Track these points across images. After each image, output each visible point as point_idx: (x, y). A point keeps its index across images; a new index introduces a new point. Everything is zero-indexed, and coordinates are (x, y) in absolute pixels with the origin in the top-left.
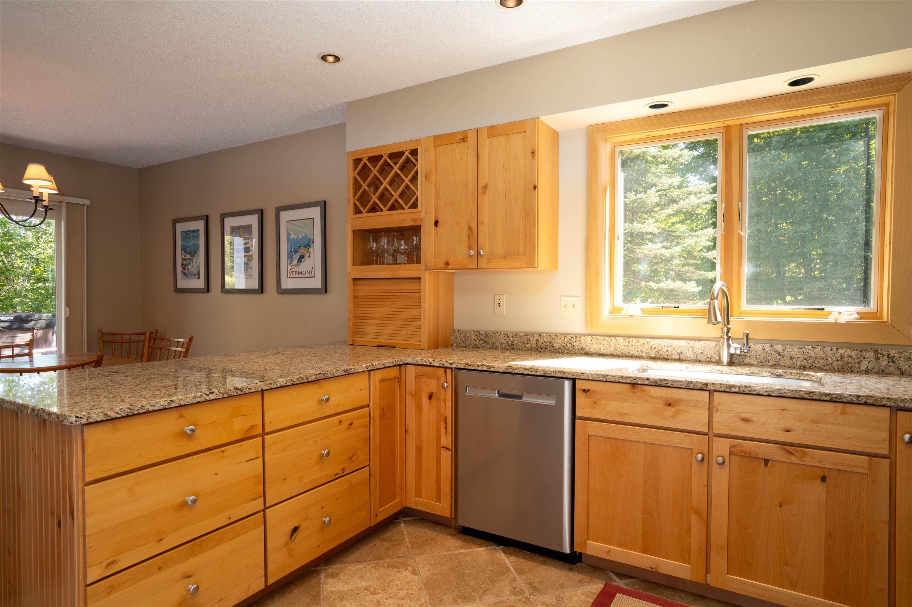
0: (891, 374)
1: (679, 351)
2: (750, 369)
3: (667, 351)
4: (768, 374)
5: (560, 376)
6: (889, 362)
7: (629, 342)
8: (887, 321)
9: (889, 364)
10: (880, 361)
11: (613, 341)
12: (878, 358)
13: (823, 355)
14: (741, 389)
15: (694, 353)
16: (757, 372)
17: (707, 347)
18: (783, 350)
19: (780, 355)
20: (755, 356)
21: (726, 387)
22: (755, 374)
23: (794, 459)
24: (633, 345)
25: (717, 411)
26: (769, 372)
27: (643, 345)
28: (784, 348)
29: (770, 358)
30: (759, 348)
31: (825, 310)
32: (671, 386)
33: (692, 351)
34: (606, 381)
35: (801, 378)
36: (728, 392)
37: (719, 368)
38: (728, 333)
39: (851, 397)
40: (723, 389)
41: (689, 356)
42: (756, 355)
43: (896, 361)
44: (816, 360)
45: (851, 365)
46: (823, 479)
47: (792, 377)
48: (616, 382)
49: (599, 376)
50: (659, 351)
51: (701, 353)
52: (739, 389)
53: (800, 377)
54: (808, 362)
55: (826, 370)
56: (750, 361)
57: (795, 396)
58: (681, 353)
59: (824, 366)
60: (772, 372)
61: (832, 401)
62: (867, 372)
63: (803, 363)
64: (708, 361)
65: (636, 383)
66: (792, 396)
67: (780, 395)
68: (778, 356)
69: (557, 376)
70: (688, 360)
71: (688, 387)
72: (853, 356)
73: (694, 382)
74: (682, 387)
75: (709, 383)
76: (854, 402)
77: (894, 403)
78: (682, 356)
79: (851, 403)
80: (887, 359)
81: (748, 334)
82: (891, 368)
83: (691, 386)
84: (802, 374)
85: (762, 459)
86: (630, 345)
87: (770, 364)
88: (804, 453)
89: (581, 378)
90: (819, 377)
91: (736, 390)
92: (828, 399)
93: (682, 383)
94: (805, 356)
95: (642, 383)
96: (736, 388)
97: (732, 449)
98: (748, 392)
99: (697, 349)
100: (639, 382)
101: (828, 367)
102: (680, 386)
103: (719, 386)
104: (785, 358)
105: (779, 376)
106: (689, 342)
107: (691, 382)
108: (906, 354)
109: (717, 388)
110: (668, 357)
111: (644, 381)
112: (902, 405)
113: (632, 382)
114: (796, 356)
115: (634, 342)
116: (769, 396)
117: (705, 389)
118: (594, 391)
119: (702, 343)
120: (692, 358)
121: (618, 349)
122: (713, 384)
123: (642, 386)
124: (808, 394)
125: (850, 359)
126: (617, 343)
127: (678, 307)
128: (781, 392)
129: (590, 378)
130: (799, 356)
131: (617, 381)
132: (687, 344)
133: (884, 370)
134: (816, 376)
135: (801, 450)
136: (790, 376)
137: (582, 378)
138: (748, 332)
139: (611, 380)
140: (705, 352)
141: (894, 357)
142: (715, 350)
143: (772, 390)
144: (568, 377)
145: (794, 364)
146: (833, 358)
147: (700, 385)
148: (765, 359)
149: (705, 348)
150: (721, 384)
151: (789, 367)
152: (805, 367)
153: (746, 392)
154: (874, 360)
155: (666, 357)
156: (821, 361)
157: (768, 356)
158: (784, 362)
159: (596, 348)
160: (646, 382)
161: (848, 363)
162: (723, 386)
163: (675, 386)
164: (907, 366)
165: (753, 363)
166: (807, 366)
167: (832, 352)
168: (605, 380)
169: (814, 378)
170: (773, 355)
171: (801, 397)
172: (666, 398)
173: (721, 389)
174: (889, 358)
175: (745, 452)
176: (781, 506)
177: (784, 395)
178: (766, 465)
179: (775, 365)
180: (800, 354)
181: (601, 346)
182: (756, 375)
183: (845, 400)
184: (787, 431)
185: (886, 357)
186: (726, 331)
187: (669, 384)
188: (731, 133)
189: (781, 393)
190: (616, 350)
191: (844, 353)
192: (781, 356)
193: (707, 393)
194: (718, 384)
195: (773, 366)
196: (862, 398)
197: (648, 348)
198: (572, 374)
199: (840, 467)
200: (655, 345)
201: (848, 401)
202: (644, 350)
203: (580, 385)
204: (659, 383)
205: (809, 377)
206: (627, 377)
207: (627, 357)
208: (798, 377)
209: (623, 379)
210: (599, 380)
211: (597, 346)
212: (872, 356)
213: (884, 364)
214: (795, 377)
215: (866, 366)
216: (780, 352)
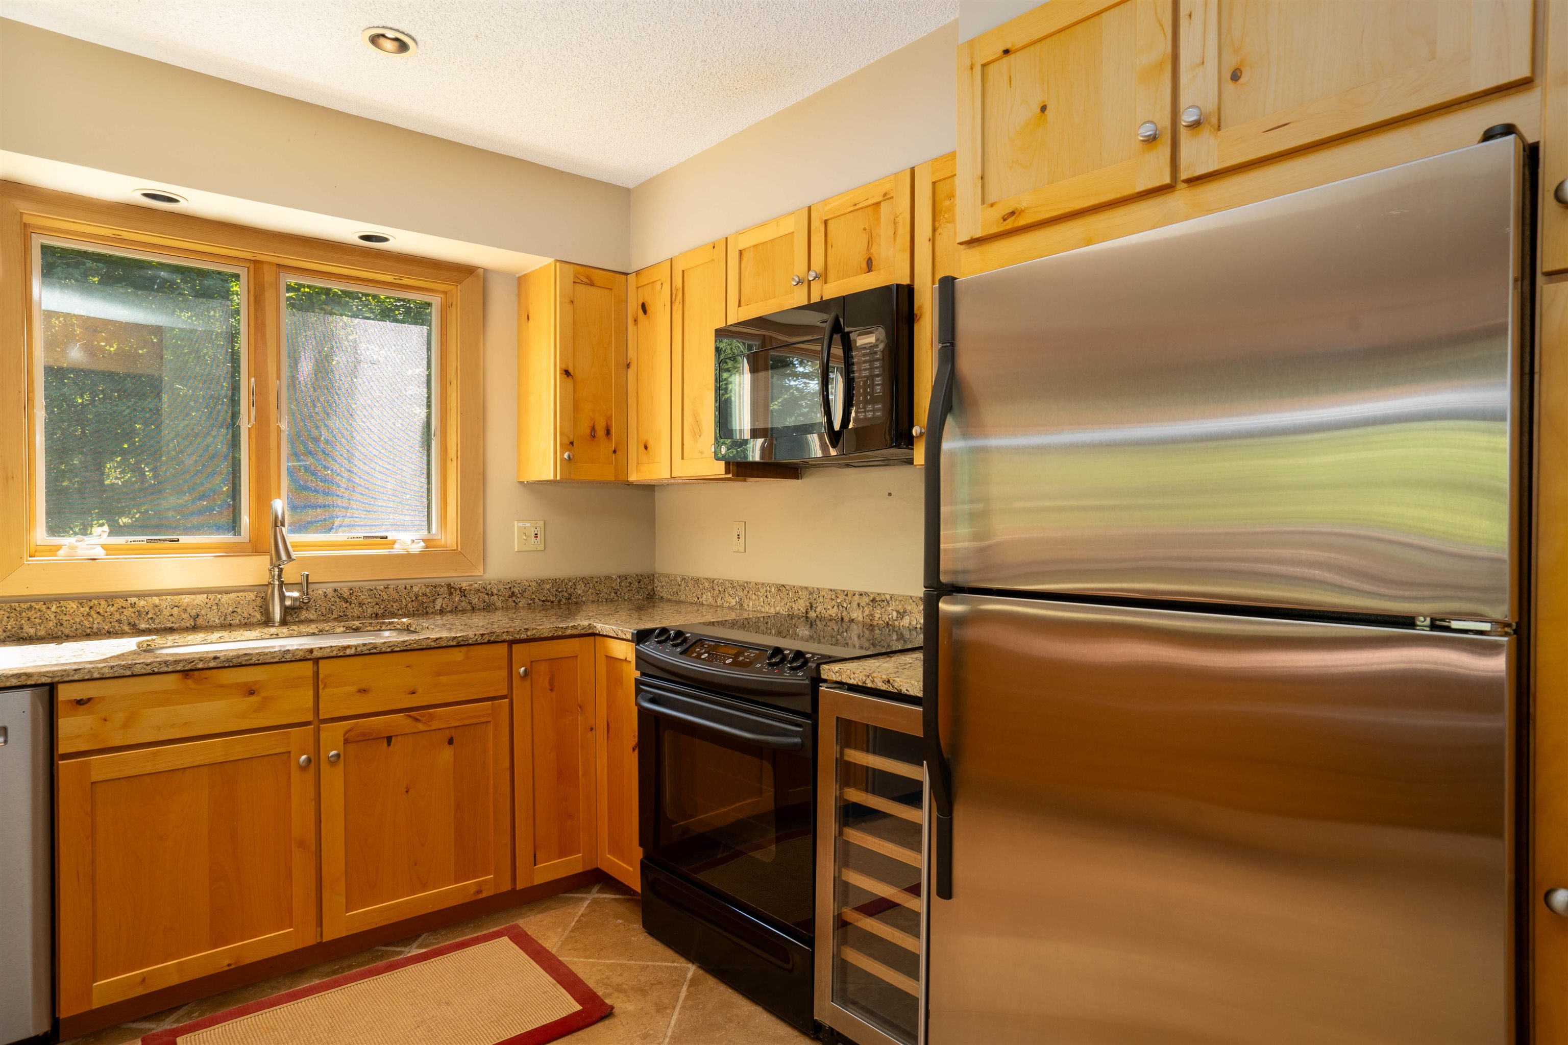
0: (464, 611)
1: (194, 613)
2: (317, 626)
3: (172, 615)
4: (342, 629)
5: (19, 684)
6: (461, 597)
7: (91, 608)
8: (457, 550)
9: (461, 599)
10: (453, 597)
11: (54, 609)
12: (451, 594)
13: (397, 597)
14: (359, 649)
15: (220, 613)
16: (327, 628)
17: (242, 602)
18: (350, 594)
19: (347, 602)
20: (314, 607)
21: (339, 650)
22: (324, 632)
23: (421, 727)
24: (101, 612)
25: (325, 686)
26: (344, 627)
27: (121, 610)
28: (351, 591)
29: (334, 607)
30: (319, 594)
31: (389, 538)
32: (257, 662)
33: (216, 611)
34: (133, 676)
35: (383, 628)
36: (341, 656)
37: (273, 630)
38: (280, 576)
39: (476, 637)
40: (334, 653)
41: (212, 619)
42: (316, 606)
43: (468, 595)
44: (389, 603)
45: (426, 605)
46: (451, 742)
47: (372, 629)
48: (154, 673)
49: (115, 669)
50: (155, 617)
51: (233, 612)
52: (356, 649)
53: (381, 627)
54: (380, 608)
55: (401, 615)
56: (307, 615)
57: (421, 647)
58: (198, 615)
59: (398, 610)
60: (347, 626)
61: (459, 645)
62: (442, 612)
63: (375, 610)
64: (244, 623)
65: (193, 668)
66: (419, 647)
67: (405, 648)
68: (344, 604)
69: (8, 684)
70: (211, 627)
71: (283, 660)
72: (428, 594)
73: (292, 650)
74: (275, 660)
75: (315, 648)
76: (479, 642)
77: (512, 636)
78: (200, 621)
79: (476, 644)
80: (459, 593)
81: (307, 576)
82: (463, 604)
83: (288, 657)
84: (384, 623)
85: (384, 737)
86: (93, 612)
87: (335, 616)
88: (431, 715)
89: (73, 678)
90: (407, 624)
91: (352, 651)
92: (454, 643)
93: (275, 655)
94: (377, 600)
95: (206, 666)
96: (351, 648)
97: (346, 737)
98: (368, 652)
99: (226, 606)
100: (200, 666)
101: (403, 610)
102: (272, 661)
103: (329, 650)
104: (353, 605)
105: (356, 630)
106: (211, 596)
107: (288, 650)
108: (476, 585)
109: (326, 653)
110: (173, 625)
111: (209, 661)
112: (518, 637)
113: (186, 668)
114: (366, 601)
115: (102, 606)
116: (392, 652)
117: (309, 657)
118: (102, 699)
119: (233, 596)
120: (217, 621)
121: (65, 623)
122: (321, 648)
123: (202, 672)
124: (435, 641)
125: (425, 597)
126: (62, 611)
127: (178, 540)
128: (406, 644)
129: (96, 675)
130: (369, 600)
131: (156, 670)
132: (207, 601)
133: (456, 607)
134: (402, 622)
135: (427, 712)
136: (369, 628)
137: (76, 678)
138: (307, 573)
139: (144, 671)
140: (239, 610)
141: (465, 590)
142: (255, 604)
143: (396, 644)
144: (39, 682)
145: (364, 612)
146: (408, 599)
147: (301, 653)
148: (327, 609)
149: (239, 603)
150: (331, 647)
151: (359, 617)
152: (377, 615)
153: (365, 652)
154: (448, 597)
155: (169, 625)
156: (394, 605)
157: (332, 605)
158: (352, 611)
159: (9, 627)
160: (212, 664)
161: (423, 603)
162: (334, 648)
163: (263, 662)
164: (476, 600)
165: (312, 617)
166: (379, 613)
167: (406, 590)
168: (128, 673)
169: (399, 626)
170: (338, 603)
171: (428, 647)
172: (246, 684)
173: (331, 654)
174: (461, 592)
175: (363, 734)
176: (407, 792)
177: (409, 647)
178: (389, 744)
179: (341, 616)
180: (371, 598)
181: (23, 622)
182: (326, 633)
183: (470, 642)
184: (412, 694)
185: (458, 592)
186: (277, 573)
187: (254, 660)
188: (264, 274)
189: (406, 646)
190: (61, 625)
191: (418, 591)
192: (348, 604)
193: (310, 663)
194: (327, 647)
195: (338, 618)
196: (486, 636)
197: (133, 615)
198: (51, 675)
199: (467, 722)
200: (146, 608)
201: (474, 643)
202: (123, 618)
203: (64, 693)
204: (235, 661)
205: (392, 625)
206: (175, 661)
207: (88, 635)
208: (378, 627)
209: (167, 666)
210: (116, 675)
211: (12, 622)
212: (446, 592)
213: (456, 600)
214: (376, 629)
215: (440, 604)
216: (346, 597)
